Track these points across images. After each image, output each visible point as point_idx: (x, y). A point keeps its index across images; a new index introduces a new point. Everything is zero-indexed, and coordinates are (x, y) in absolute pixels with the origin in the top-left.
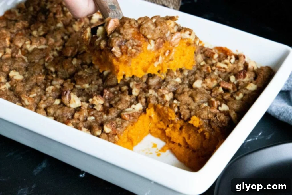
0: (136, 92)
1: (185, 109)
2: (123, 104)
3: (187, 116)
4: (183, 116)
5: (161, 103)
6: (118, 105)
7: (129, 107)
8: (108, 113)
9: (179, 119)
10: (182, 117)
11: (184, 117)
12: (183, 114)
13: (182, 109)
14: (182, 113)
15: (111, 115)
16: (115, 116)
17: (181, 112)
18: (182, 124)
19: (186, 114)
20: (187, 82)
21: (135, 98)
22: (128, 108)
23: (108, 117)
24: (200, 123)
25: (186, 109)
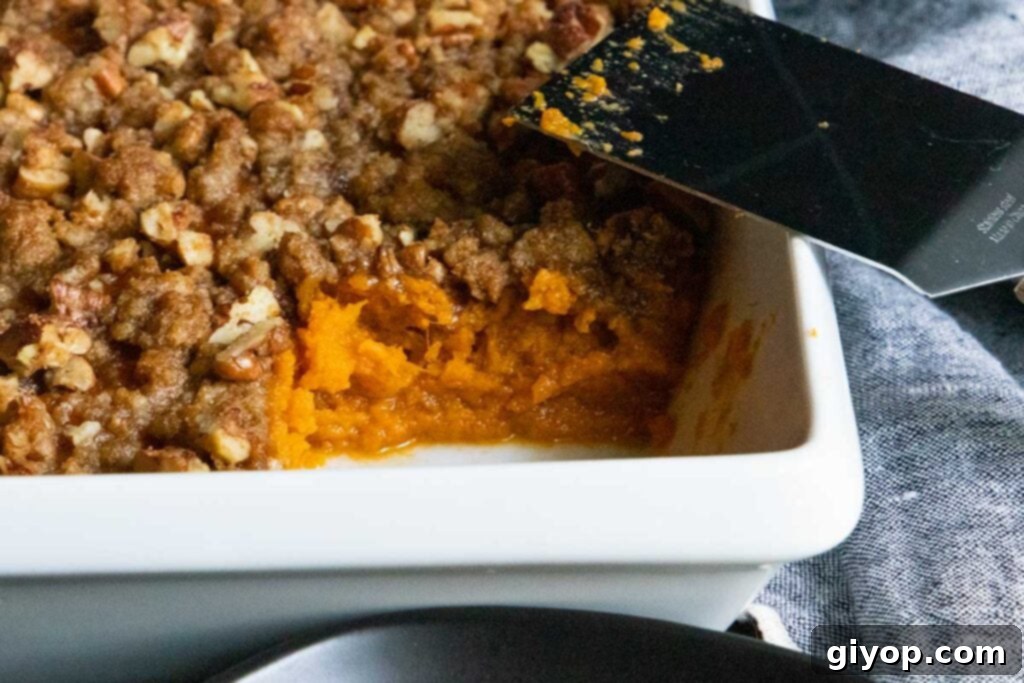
0: (196, 247)
1: (472, 253)
2: (189, 317)
3: (498, 282)
4: (479, 288)
5: (357, 263)
6: (170, 330)
7: (220, 320)
8: (139, 381)
9: (459, 309)
10: (476, 293)
11: (486, 291)
12: (477, 282)
13: (462, 259)
14: (471, 278)
15: (166, 384)
16: (182, 382)
17: (464, 272)
18: (481, 324)
19: (491, 274)
20: (356, 136)
21: (208, 274)
22: (214, 326)
23: (152, 400)
24: (572, 292)
25: (479, 254)
